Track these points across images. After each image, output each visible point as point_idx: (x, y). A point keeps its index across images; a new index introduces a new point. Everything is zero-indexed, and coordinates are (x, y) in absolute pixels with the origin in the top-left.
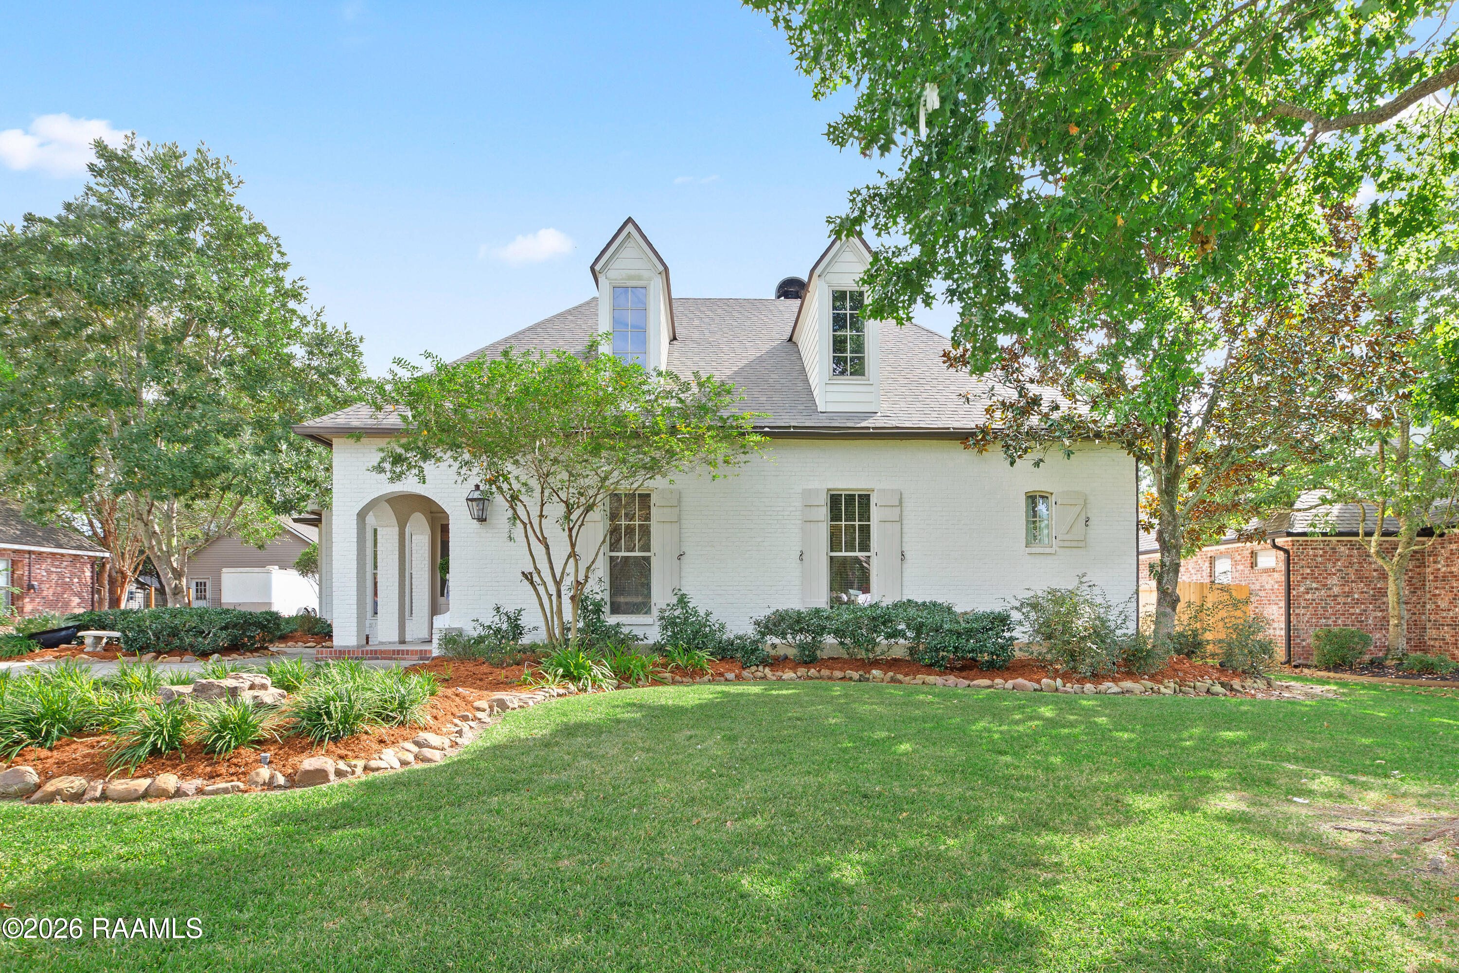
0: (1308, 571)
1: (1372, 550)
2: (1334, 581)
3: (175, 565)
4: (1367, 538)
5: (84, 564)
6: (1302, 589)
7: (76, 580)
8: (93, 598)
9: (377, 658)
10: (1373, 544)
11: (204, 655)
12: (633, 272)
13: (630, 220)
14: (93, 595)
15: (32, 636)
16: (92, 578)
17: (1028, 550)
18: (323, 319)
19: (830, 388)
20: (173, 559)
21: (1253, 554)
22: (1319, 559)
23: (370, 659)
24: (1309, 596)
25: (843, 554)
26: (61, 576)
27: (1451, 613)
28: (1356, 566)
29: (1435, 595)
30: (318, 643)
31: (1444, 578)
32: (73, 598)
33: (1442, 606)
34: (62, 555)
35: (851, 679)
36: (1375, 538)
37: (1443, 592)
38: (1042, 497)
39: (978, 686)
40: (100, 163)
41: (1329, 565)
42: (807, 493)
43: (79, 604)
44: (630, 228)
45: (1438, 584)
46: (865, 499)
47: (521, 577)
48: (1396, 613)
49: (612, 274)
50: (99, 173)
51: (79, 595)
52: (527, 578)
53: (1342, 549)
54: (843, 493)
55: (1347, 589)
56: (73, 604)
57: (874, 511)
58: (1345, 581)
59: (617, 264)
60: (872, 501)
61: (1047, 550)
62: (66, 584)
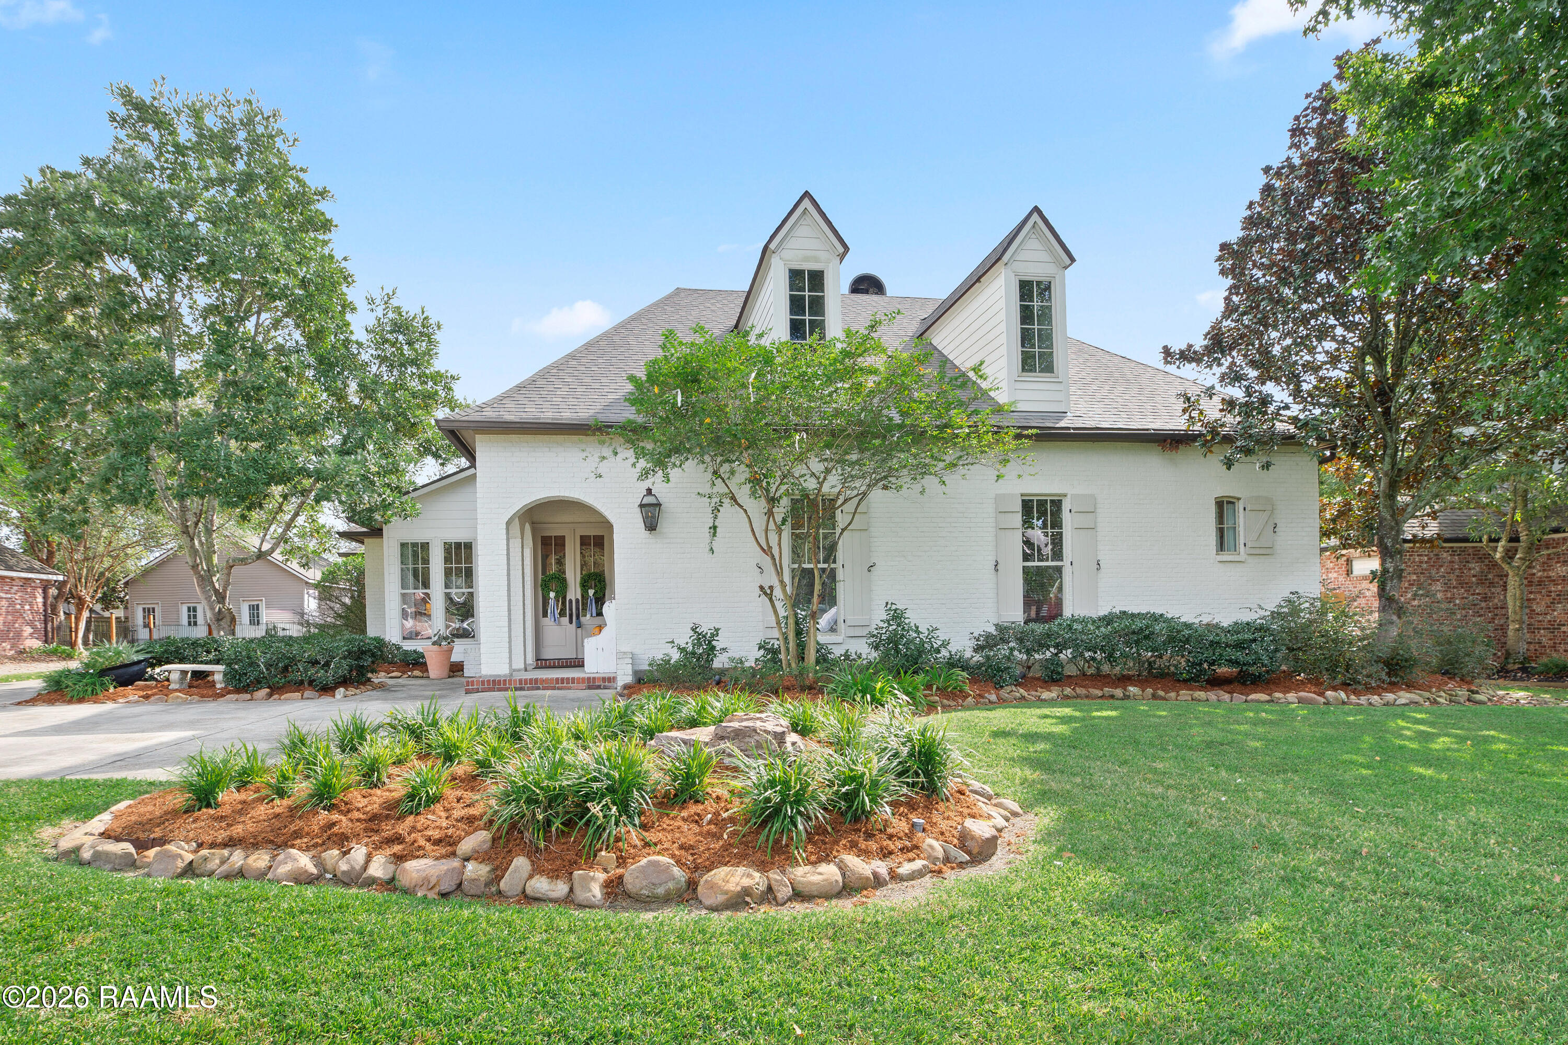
0: (1415, 577)
1: (1498, 555)
2: (1438, 586)
3: (217, 586)
4: (1492, 544)
5: (35, 588)
6: (1409, 596)
7: (27, 607)
8: (46, 628)
9: (538, 688)
10: (1500, 549)
11: (326, 689)
12: (809, 253)
13: (807, 194)
14: (46, 624)
15: (103, 672)
16: (45, 604)
17: (1220, 558)
18: (395, 302)
19: (1020, 385)
20: (215, 579)
21: (1349, 562)
22: (1425, 566)
23: (529, 689)
24: (1416, 603)
25: (1036, 564)
26: (12, 603)
27: (1549, 617)
28: (1457, 572)
29: (1529, 600)
30: (404, 672)
31: (1540, 583)
32: (25, 628)
33: (1538, 610)
34: (12, 579)
35: (1112, 697)
36: (1502, 543)
37: (1539, 596)
38: (1228, 502)
39: (1258, 701)
40: (122, 112)
41: (1433, 572)
42: (998, 498)
43: (31, 634)
44: (806, 203)
45: (1533, 589)
46: (1057, 504)
47: (759, 592)
48: (1518, 617)
49: (786, 254)
50: (123, 123)
51: (31, 624)
52: (765, 593)
53: (1445, 555)
54: (1035, 498)
55: (1449, 595)
56: (25, 634)
57: (1066, 517)
58: (1448, 587)
59: (792, 243)
60: (1066, 506)
61: (1236, 558)
62: (17, 611)
